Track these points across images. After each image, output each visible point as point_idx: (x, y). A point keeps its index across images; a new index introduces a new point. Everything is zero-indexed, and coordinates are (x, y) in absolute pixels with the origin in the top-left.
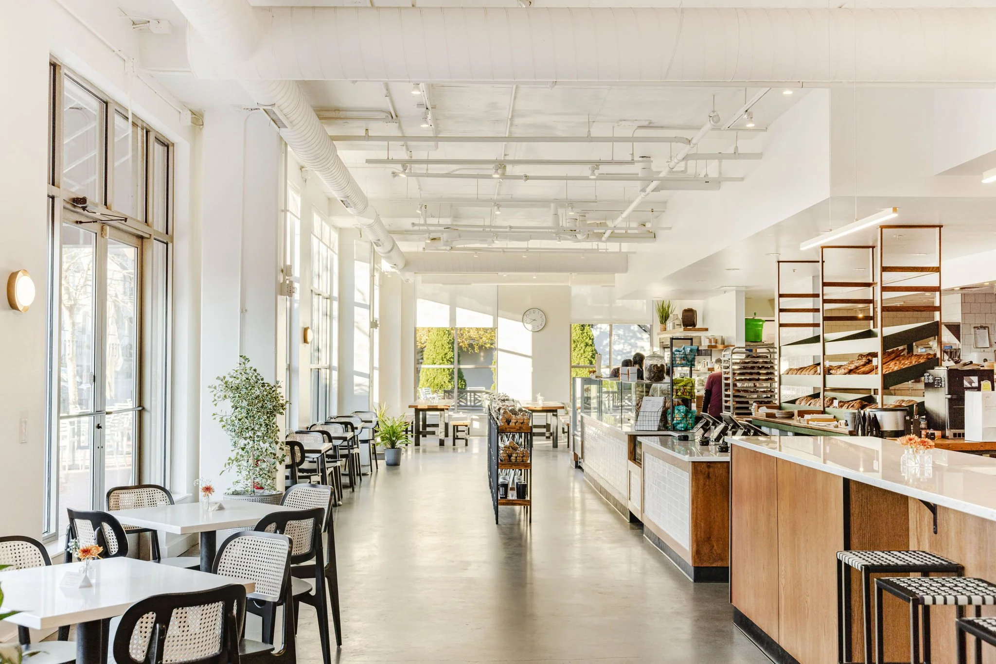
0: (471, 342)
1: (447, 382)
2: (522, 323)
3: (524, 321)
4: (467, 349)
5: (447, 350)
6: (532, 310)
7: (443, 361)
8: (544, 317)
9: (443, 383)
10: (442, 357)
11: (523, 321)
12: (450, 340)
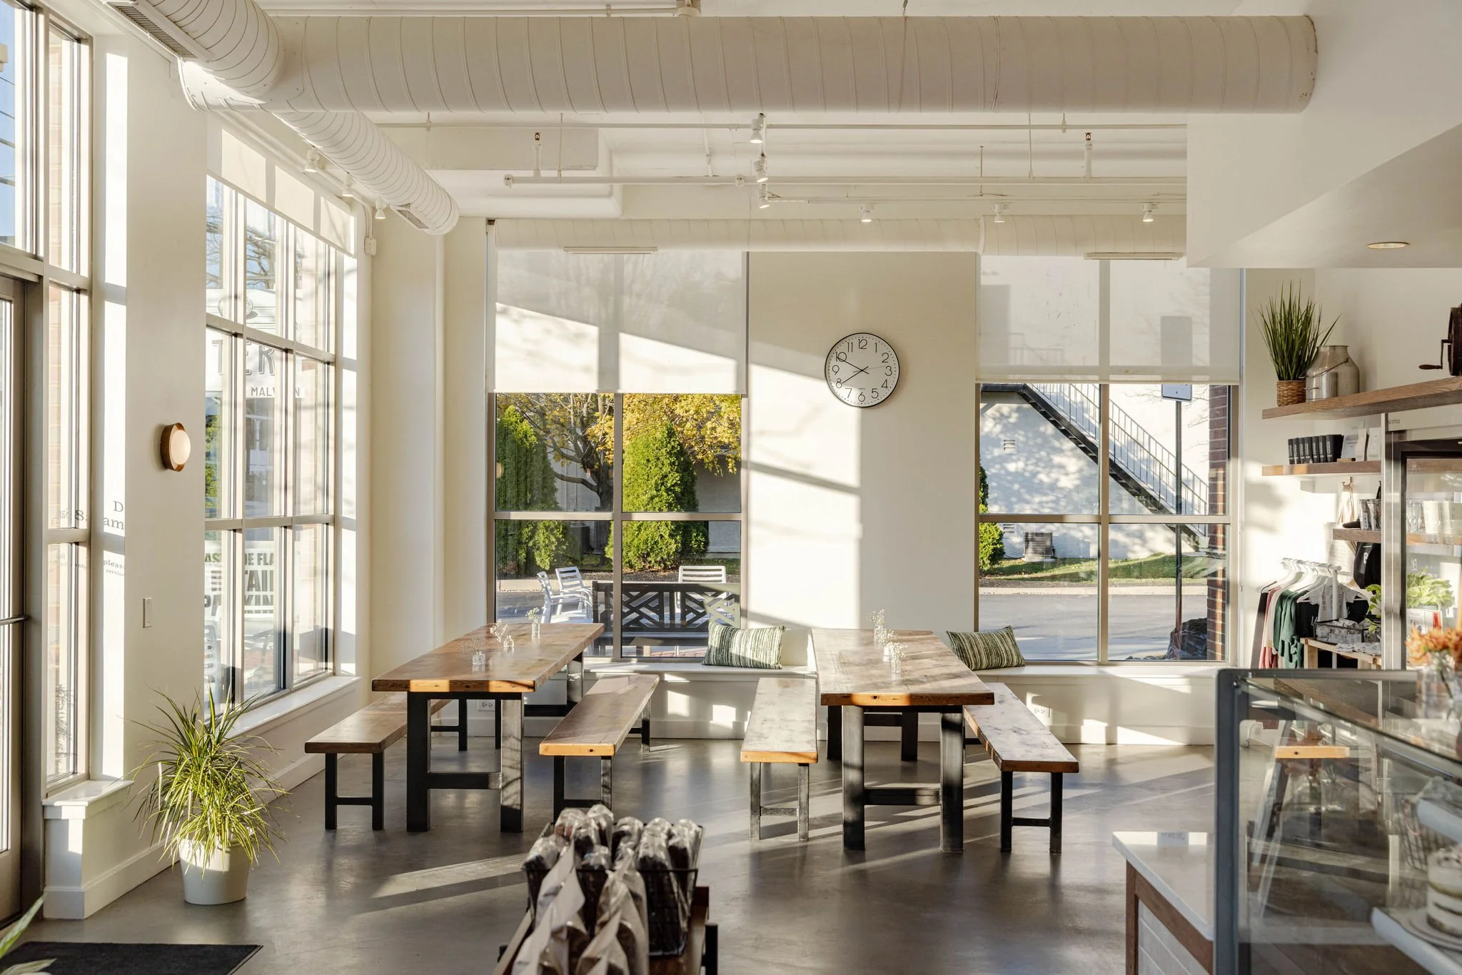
0: (723, 452)
1: (666, 537)
2: (824, 385)
3: (832, 374)
4: (714, 468)
5: (666, 469)
6: (855, 340)
7: (658, 491)
8: (893, 362)
9: (658, 538)
10: (656, 484)
11: (826, 378)
12: (673, 447)
